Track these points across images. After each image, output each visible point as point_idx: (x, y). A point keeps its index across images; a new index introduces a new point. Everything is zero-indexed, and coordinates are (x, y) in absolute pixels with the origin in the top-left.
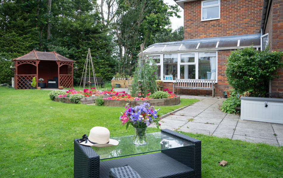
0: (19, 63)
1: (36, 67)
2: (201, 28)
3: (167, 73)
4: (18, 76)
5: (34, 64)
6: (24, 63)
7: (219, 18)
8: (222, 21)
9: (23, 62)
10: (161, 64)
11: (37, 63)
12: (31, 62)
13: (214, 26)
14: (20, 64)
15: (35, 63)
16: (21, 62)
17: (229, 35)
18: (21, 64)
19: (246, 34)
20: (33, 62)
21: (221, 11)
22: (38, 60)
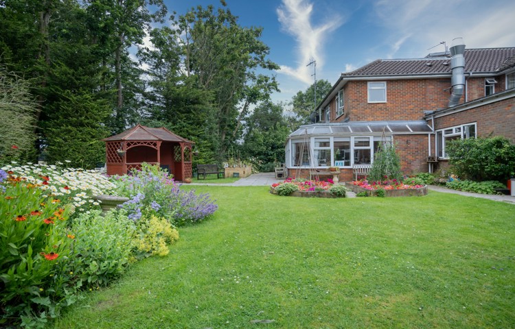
0: (129, 145)
1: (157, 151)
2: (368, 110)
3: (338, 158)
4: (128, 166)
5: (153, 147)
6: (138, 145)
7: (386, 102)
8: (389, 105)
9: (136, 144)
10: (331, 147)
11: (159, 145)
12: (148, 144)
13: (381, 109)
14: (130, 147)
15: (155, 145)
16: (132, 143)
17: (396, 119)
18: (132, 146)
19: (412, 120)
20: (152, 143)
21: (388, 95)
22: (160, 140)
